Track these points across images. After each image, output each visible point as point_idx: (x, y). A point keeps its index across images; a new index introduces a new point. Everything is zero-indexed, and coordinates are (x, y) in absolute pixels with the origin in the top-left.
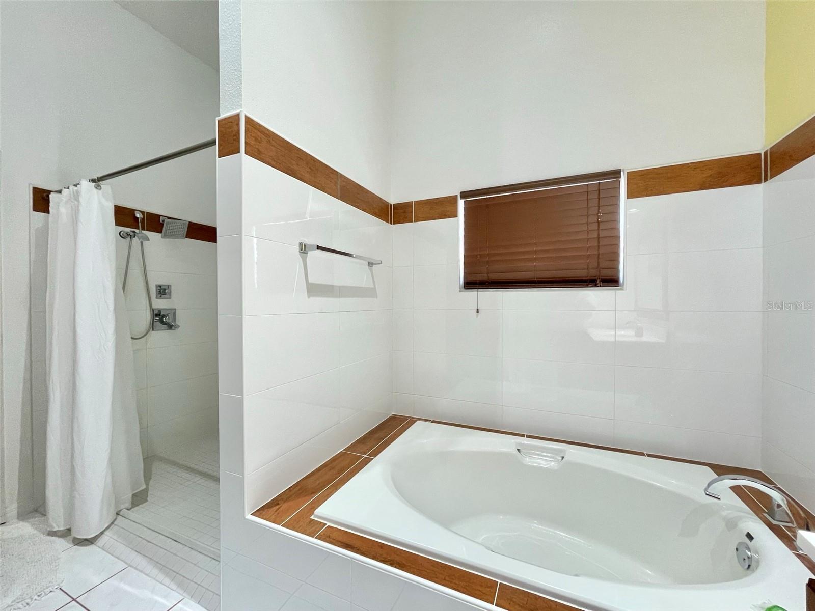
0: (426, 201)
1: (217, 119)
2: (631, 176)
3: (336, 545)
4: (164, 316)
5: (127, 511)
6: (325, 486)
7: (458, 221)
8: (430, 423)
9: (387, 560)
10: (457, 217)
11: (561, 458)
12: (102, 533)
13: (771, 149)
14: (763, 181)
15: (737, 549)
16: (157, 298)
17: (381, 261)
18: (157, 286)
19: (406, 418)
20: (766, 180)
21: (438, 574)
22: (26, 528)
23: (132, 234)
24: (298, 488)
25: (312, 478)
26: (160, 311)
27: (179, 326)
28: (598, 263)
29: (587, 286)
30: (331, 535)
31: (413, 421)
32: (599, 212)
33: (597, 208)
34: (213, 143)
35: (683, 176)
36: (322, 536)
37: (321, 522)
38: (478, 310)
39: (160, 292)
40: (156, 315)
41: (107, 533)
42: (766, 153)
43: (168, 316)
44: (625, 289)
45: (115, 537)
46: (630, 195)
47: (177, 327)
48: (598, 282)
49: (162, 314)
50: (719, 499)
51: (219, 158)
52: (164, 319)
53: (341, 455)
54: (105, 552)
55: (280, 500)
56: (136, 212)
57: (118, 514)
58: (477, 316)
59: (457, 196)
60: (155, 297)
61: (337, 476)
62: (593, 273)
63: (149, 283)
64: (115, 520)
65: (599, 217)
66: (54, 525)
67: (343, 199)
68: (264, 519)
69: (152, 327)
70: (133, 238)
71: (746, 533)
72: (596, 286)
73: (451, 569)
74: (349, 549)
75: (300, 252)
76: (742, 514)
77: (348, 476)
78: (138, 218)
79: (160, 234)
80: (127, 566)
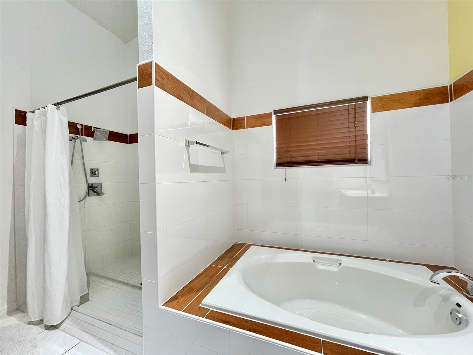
0: (253, 116)
1: (137, 65)
2: (374, 100)
3: (218, 322)
4: (94, 187)
5: (77, 307)
6: (204, 286)
7: (273, 128)
8: (259, 246)
9: (251, 329)
10: (272, 125)
11: (339, 264)
12: (63, 322)
13: (454, 83)
14: (449, 101)
15: (451, 313)
16: (90, 176)
17: (229, 152)
18: (90, 169)
19: (244, 244)
20: (451, 100)
21: (284, 337)
22: (13, 320)
23: (76, 138)
24: (188, 288)
25: (196, 282)
26: (92, 184)
27: (104, 193)
28: (356, 150)
29: (349, 164)
30: (214, 316)
31: (248, 246)
32: (355, 121)
33: (354, 118)
34: (135, 79)
35: (404, 99)
36: (209, 316)
37: (207, 308)
38: (285, 179)
39: (92, 173)
40: (91, 187)
41: (66, 321)
42: (451, 86)
43: (97, 187)
44: (372, 165)
45: (71, 324)
46: (374, 110)
47: (103, 194)
48: (356, 161)
49: (93, 186)
50: (439, 284)
51: (139, 88)
52: (95, 189)
53: (210, 267)
54: (65, 333)
55: (178, 296)
56: (77, 125)
57: (72, 309)
58: (285, 183)
59: (271, 113)
60: (89, 176)
61: (210, 280)
62: (352, 156)
63: (86, 166)
64: (70, 313)
65: (355, 124)
66: (32, 318)
67: (207, 114)
68: (171, 308)
69: (88, 194)
70: (77, 141)
71: (456, 303)
72: (355, 163)
73: (291, 333)
74: (227, 324)
75: (186, 146)
76: (452, 292)
77: (217, 280)
78: (79, 128)
79: (92, 138)
80: (80, 341)
